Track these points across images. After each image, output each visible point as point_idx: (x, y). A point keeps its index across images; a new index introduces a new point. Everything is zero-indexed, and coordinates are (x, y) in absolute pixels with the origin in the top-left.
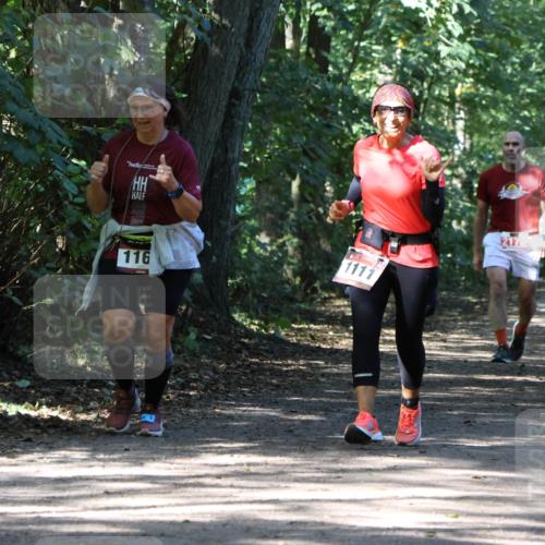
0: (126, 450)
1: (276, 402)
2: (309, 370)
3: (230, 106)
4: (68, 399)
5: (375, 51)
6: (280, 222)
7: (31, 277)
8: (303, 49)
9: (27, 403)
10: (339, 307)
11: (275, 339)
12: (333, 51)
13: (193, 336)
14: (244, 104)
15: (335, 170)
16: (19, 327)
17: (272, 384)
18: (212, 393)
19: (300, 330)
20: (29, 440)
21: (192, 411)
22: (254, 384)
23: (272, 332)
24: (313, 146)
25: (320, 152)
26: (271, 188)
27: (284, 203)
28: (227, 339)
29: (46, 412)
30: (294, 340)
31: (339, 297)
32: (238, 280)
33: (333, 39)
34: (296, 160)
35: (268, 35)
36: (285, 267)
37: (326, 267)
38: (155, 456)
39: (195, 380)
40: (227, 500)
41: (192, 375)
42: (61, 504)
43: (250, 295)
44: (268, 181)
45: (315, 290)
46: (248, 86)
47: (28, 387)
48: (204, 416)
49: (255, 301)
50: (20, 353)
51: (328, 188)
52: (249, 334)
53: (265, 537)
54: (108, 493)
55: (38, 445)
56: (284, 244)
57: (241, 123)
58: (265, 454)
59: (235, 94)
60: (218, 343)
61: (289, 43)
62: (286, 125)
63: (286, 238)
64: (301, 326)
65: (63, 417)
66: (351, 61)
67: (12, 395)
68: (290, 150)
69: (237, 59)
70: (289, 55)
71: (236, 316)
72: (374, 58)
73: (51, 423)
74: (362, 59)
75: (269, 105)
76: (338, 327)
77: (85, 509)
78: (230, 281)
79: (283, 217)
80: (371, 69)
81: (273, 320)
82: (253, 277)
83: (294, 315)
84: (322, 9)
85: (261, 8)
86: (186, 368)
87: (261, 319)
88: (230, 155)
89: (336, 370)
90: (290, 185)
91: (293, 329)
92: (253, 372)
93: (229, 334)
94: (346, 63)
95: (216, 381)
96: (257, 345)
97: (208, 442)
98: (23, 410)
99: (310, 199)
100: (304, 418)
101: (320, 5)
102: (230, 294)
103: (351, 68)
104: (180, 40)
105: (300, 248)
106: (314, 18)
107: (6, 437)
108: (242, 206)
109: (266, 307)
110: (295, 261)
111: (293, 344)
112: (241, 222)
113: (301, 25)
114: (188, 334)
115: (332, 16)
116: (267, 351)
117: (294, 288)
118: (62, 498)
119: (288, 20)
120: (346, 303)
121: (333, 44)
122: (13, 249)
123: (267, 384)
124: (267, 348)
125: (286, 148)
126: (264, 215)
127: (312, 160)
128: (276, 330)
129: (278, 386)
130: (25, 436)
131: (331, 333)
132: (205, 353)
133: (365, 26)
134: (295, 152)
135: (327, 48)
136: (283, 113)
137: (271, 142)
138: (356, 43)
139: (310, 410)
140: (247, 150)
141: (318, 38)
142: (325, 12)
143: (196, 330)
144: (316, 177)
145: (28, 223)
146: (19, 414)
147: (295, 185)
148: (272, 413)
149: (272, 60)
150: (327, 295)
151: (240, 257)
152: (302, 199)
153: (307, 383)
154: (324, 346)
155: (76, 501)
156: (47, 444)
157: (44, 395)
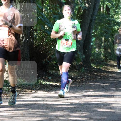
0: (71, 91)
1: (100, 82)
2: (107, 75)
3: (90, 23)
4: (59, 81)
5: (119, 12)
6: (100, 46)
7: (51, 57)
8: (105, 12)
9: (51, 82)
10: (112, 63)
11: (100, 69)
12: (111, 12)
13: (83, 69)
14: (93, 22)
15: (111, 35)
16: (49, 67)
17: (99, 78)
18: (88, 80)
19: (105, 68)
20: (51, 89)
21: (83, 83)
22: (96, 78)
23: (99, 68)
24: (107, 31)
25: (108, 32)
26: (98, 39)
27: (101, 42)
28: (90, 69)
29: (54, 84)
30: (103, 69)
31: (112, 61)
32: (92, 58)
33: (111, 9)
34: (103, 34)
35: (98, 8)
36: (101, 55)
37: (110, 55)
38: (76, 92)
39: (84, 77)
40: (91, 101)
41: (83, 76)
42: (58, 102)
43: (95, 61)
44: (98, 38)
45: (107, 60)
46: (94, 19)
47: (51, 79)
48: (86, 84)
49: (96, 62)
50: (49, 72)
51: (110, 39)
52: (94, 68)
53: (99, 108)
54: (67, 99)
55: (53, 90)
56: (101, 51)
57: (92, 26)
58: (98, 92)
59: (91, 21)
60: (88, 70)
61: (102, 10)
62: (101, 27)
63: (101, 49)
64: (105, 67)
65: (58, 85)
66: (114, 14)
67: (48, 80)
68: (102, 32)
69: (92, 13)
70: (102, 13)
71: (92, 65)
72: (119, 13)
73: (56, 86)
74: (117, 13)
75: (98, 22)
76: (112, 67)
77: (63, 103)
78: (90, 58)
79: (101, 45)
80: (118, 15)
81: (99, 66)
82: (95, 57)
83: (103, 65)
84: (108, 3)
85: (96, 3)
86: (82, 75)
87: (97, 65)
88: (90, 33)
89: (112, 75)
90: (102, 39)
91: (103, 67)
92: (95, 76)
93: (90, 68)
94: (113, 14)
95: (88, 78)
96: (96, 70)
97: (87, 90)
98: (50, 83)
99: (106, 41)
100: (106, 85)
101: (108, 2)
102: (91, 60)
103: (114, 15)
104: (80, 10)
105: (104, 51)
106: (107, 5)
107: (47, 88)
108: (93, 43)
109: (98, 63)
110: (103, 54)
111: (103, 70)
112: (92, 46)
113: (104, 7)
114: (82, 68)
115: (111, 5)
116: (98, 72)
117: (103, 59)
118: (58, 100)
119: (102, 5)
120: (114, 62)
121: (111, 10)
122: (48, 52)
123: (98, 78)
124: (98, 71)
125: (101, 31)
126: (97, 45)
127: (107, 34)
128: (100, 68)
129: (100, 79)
130: (51, 88)
131: (111, 68)
132: (86, 72)
133: (117, 7)
134: (103, 32)
135: (109, 11)
136: (101, 24)
137: (98, 30)
138: (115, 10)
139: (107, 83)
140: (93, 32)
141: (108, 9)
142: (109, 4)
143: (84, 67)
144: (107, 37)
145: (50, 46)
146: (49, 84)
147: (103, 39)
148: (100, 84)
149: (98, 14)
150: (110, 61)
151: (92, 53)
152: (105, 42)
153: (106, 78)
154: (109, 71)
155: (61, 101)
156: (55, 90)
157: (54, 80)
